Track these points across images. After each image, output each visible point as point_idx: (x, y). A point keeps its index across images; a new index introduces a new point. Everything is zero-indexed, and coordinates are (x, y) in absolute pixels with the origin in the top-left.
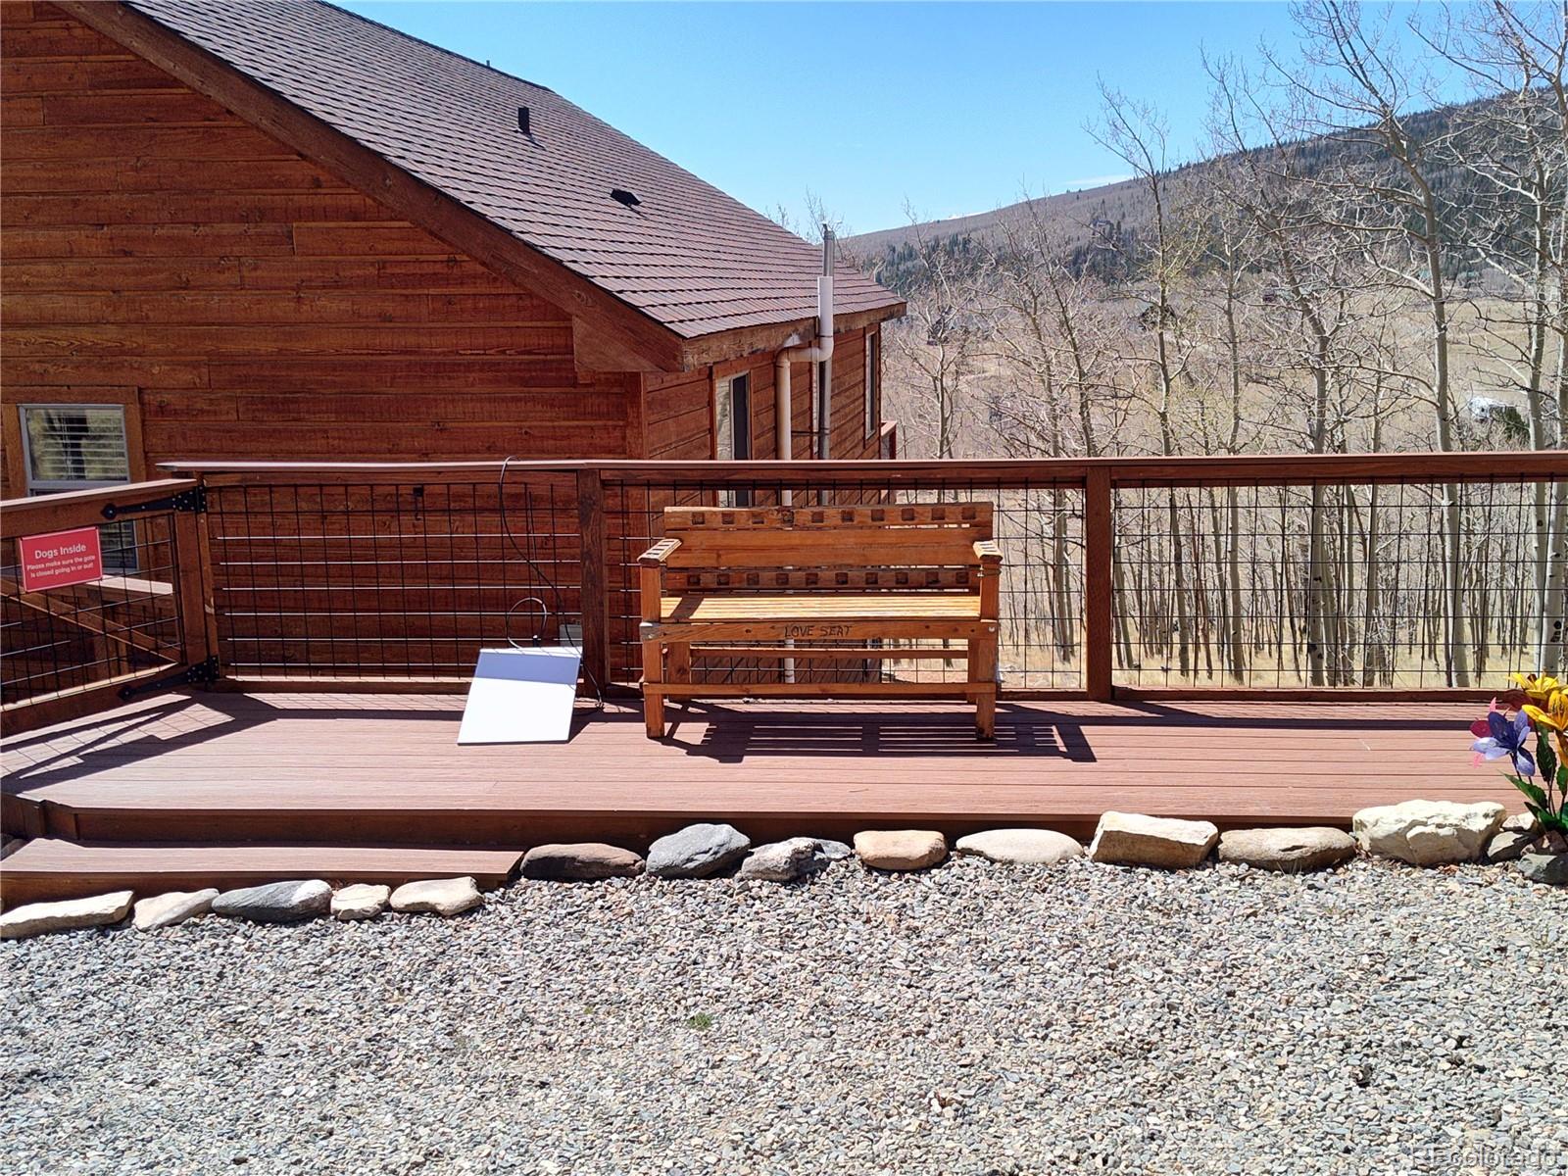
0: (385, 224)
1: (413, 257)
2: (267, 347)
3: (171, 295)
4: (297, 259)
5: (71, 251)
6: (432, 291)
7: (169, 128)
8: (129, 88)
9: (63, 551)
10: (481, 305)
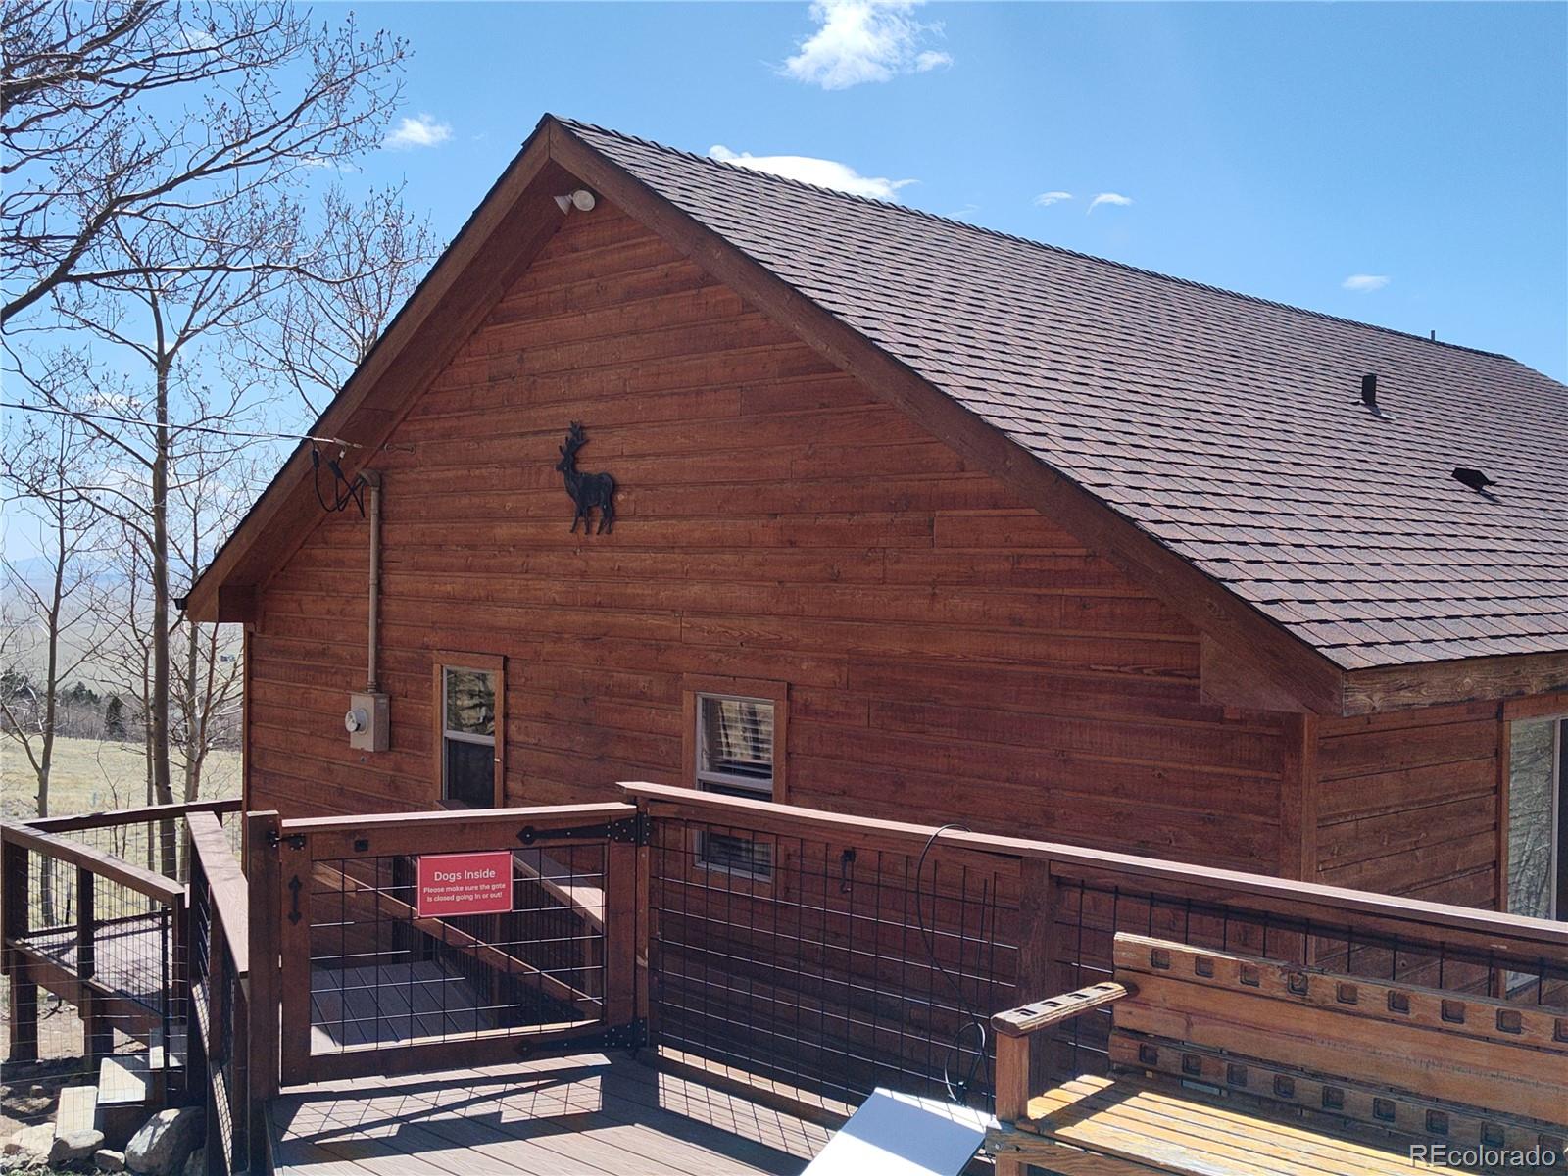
0: (1023, 511)
1: (1048, 551)
2: (899, 648)
3: (824, 588)
4: (936, 551)
5: (750, 541)
6: (1067, 592)
7: (838, 414)
8: (809, 374)
9: (467, 875)
10: (1119, 611)
